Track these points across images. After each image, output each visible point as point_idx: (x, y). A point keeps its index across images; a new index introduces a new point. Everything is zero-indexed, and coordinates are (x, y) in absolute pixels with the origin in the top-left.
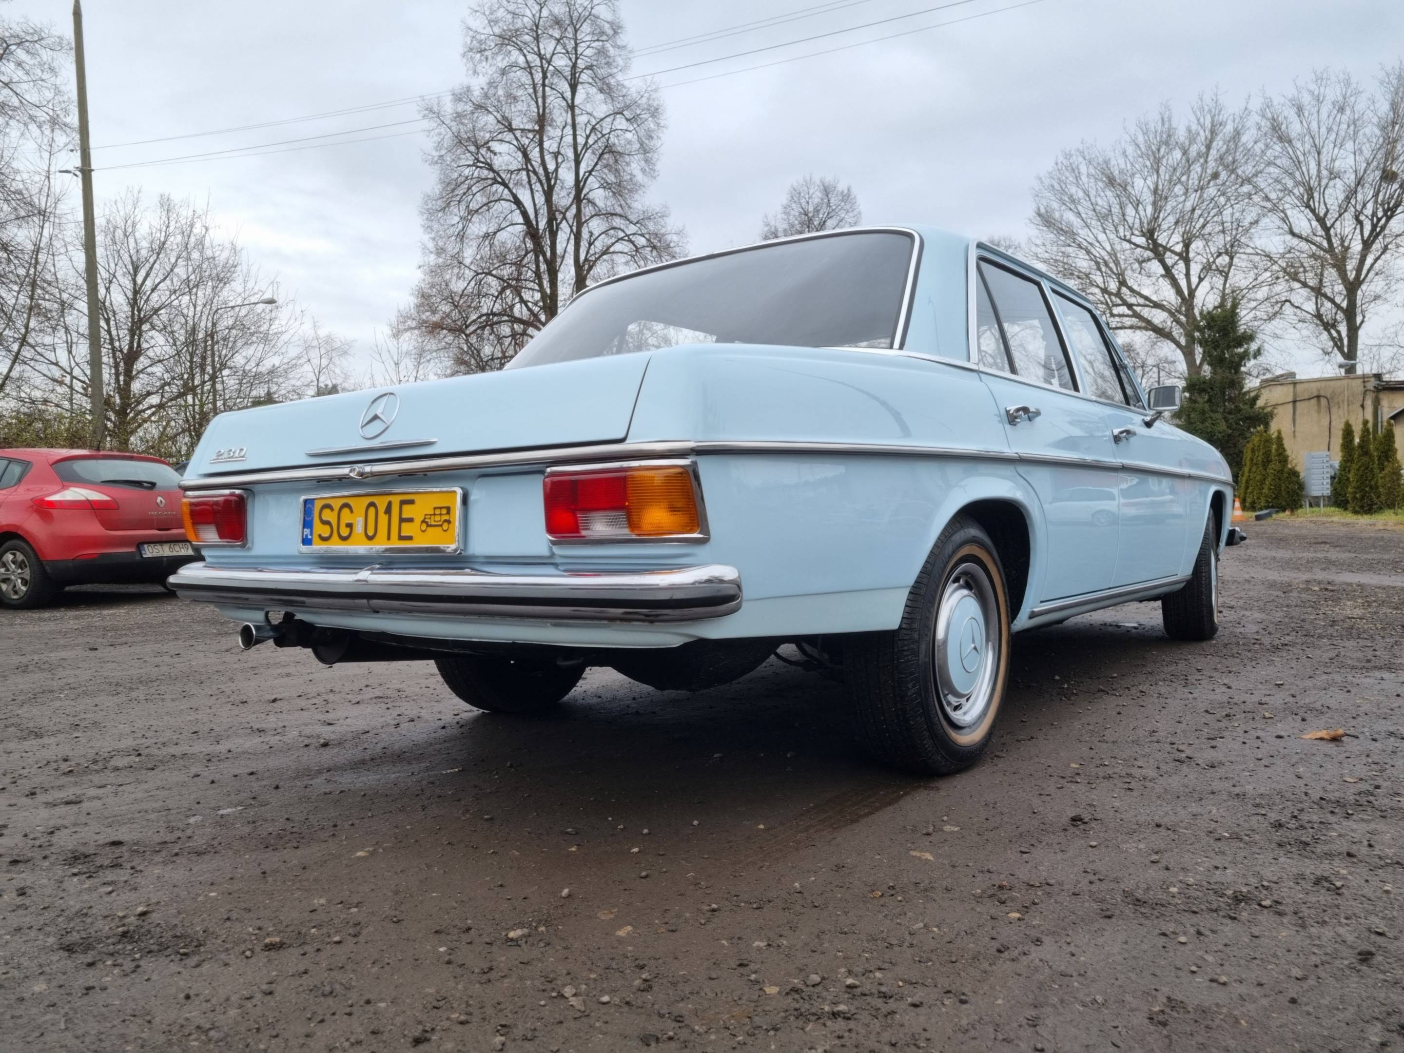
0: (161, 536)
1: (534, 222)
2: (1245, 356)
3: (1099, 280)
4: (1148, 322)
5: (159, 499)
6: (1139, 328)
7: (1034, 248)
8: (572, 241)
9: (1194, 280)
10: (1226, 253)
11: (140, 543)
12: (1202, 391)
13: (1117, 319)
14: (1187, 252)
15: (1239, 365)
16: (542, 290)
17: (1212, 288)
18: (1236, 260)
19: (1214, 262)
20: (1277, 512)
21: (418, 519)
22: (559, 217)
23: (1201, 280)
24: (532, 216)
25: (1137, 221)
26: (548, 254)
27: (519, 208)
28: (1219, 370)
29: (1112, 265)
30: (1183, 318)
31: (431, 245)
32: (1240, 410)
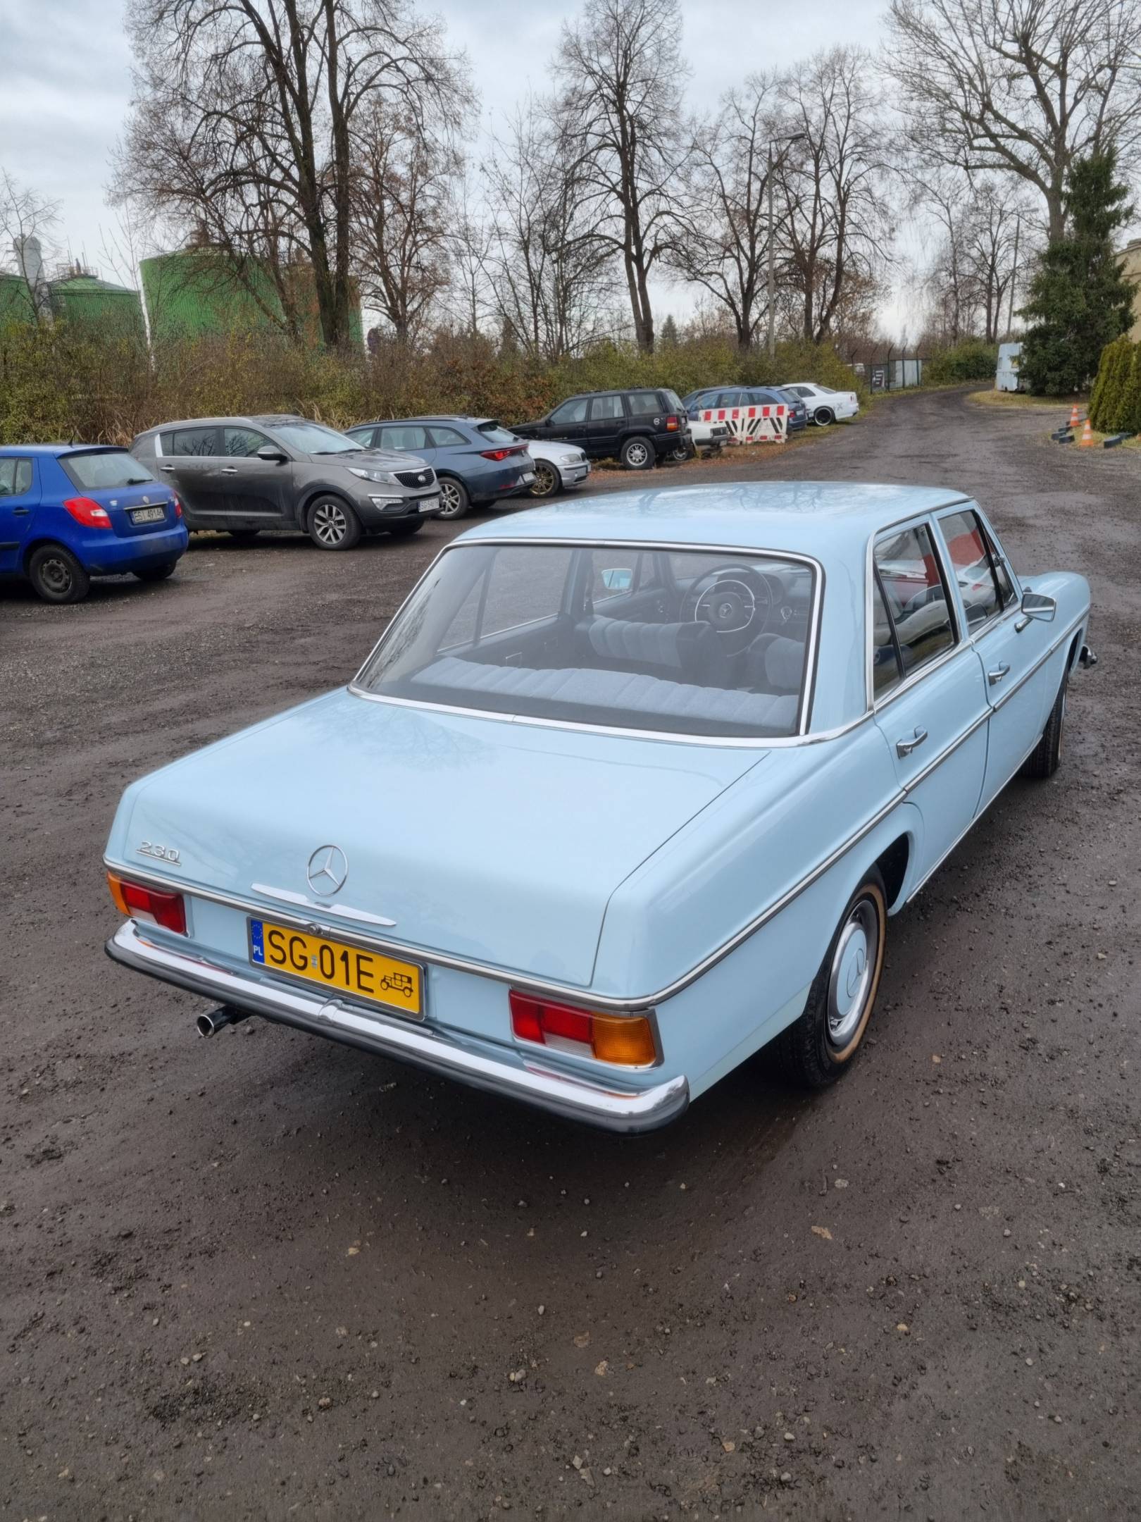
1: (274, 40)
2: (1114, 218)
3: (961, 102)
4: (1012, 157)
6: (1000, 166)
7: (886, 57)
8: (325, 66)
9: (1069, 102)
10: (1109, 66)
12: (1065, 260)
13: (977, 152)
14: (1065, 63)
15: (1107, 228)
16: (292, 138)
17: (1089, 114)
18: (1119, 75)
19: (1094, 78)
20: (1128, 437)
21: (378, 977)
22: (306, 33)
23: (1077, 101)
24: (270, 29)
25: (1011, 19)
26: (296, 86)
27: (253, 20)
28: (1086, 235)
29: (977, 82)
30: (1051, 153)
31: (145, 74)
32: (1103, 284)
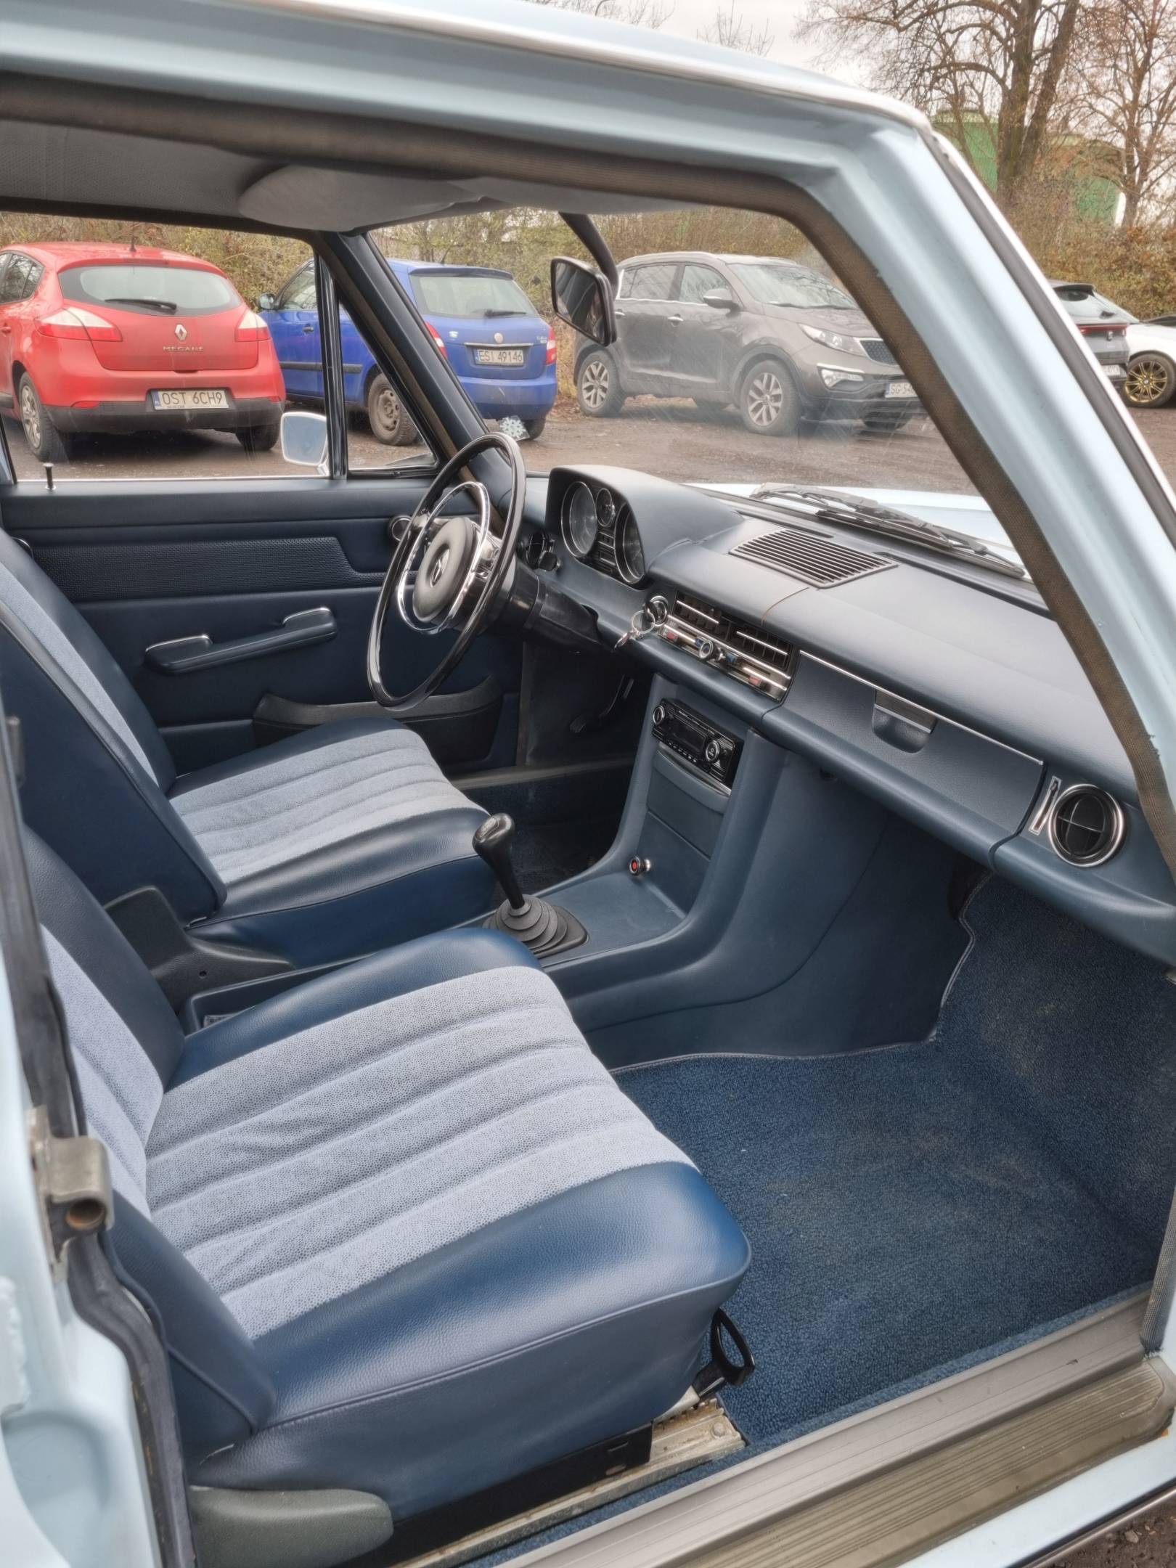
0: (180, 380)
5: (179, 328)
11: (151, 390)
